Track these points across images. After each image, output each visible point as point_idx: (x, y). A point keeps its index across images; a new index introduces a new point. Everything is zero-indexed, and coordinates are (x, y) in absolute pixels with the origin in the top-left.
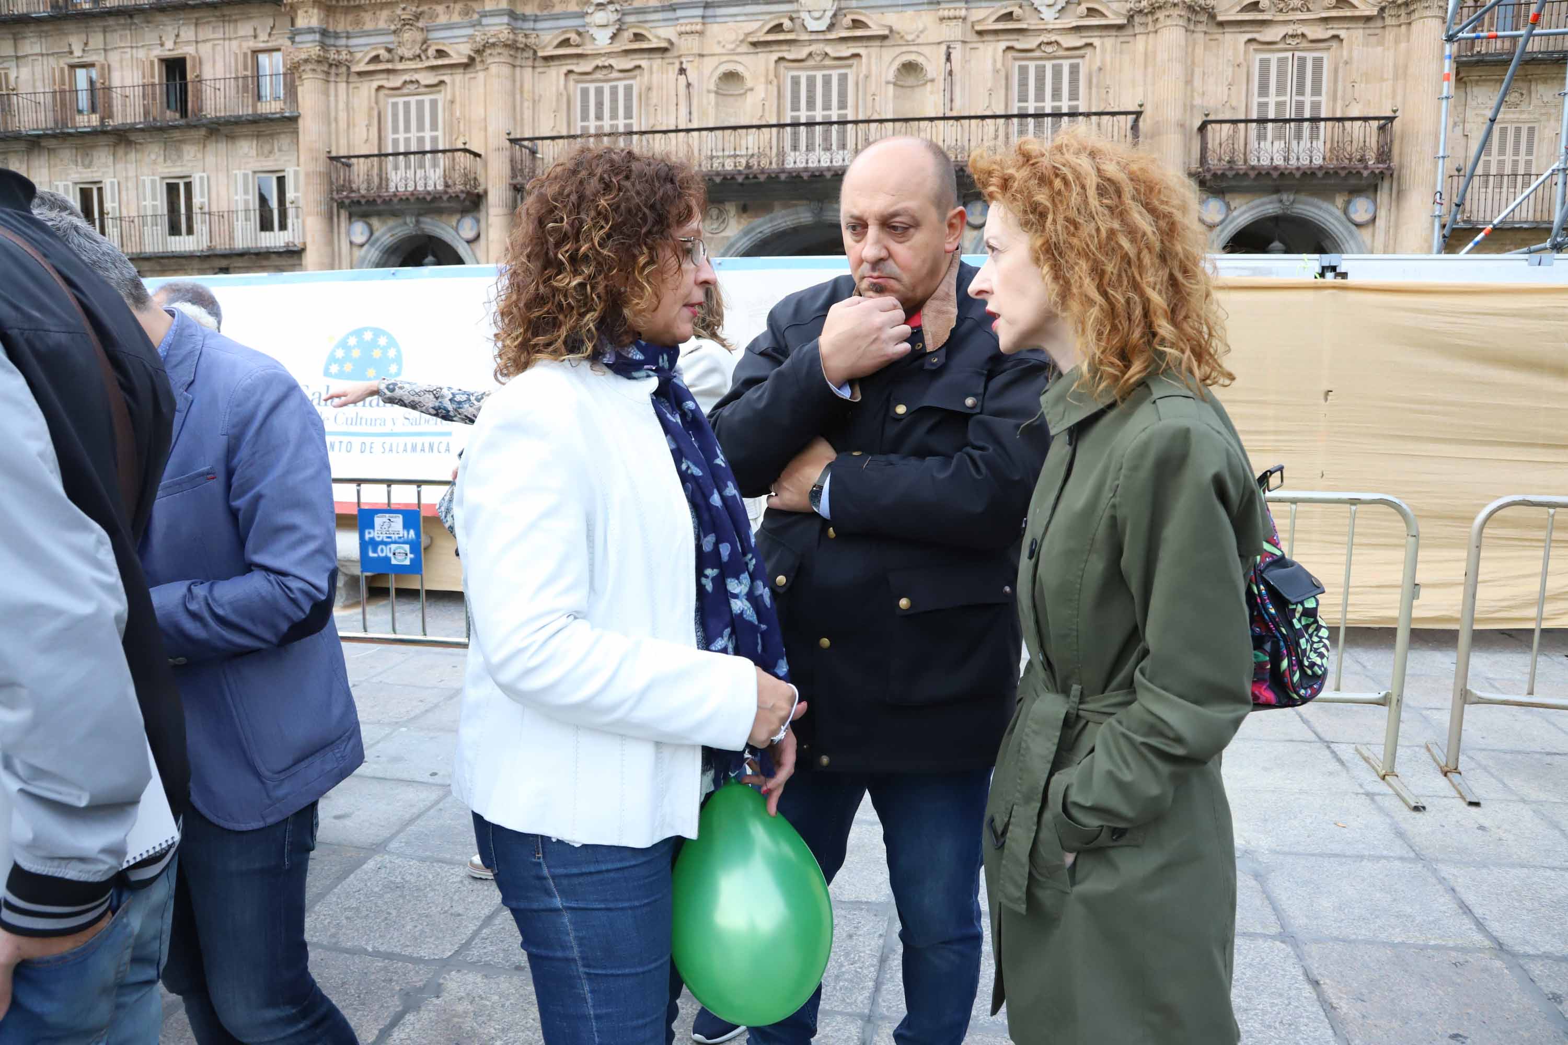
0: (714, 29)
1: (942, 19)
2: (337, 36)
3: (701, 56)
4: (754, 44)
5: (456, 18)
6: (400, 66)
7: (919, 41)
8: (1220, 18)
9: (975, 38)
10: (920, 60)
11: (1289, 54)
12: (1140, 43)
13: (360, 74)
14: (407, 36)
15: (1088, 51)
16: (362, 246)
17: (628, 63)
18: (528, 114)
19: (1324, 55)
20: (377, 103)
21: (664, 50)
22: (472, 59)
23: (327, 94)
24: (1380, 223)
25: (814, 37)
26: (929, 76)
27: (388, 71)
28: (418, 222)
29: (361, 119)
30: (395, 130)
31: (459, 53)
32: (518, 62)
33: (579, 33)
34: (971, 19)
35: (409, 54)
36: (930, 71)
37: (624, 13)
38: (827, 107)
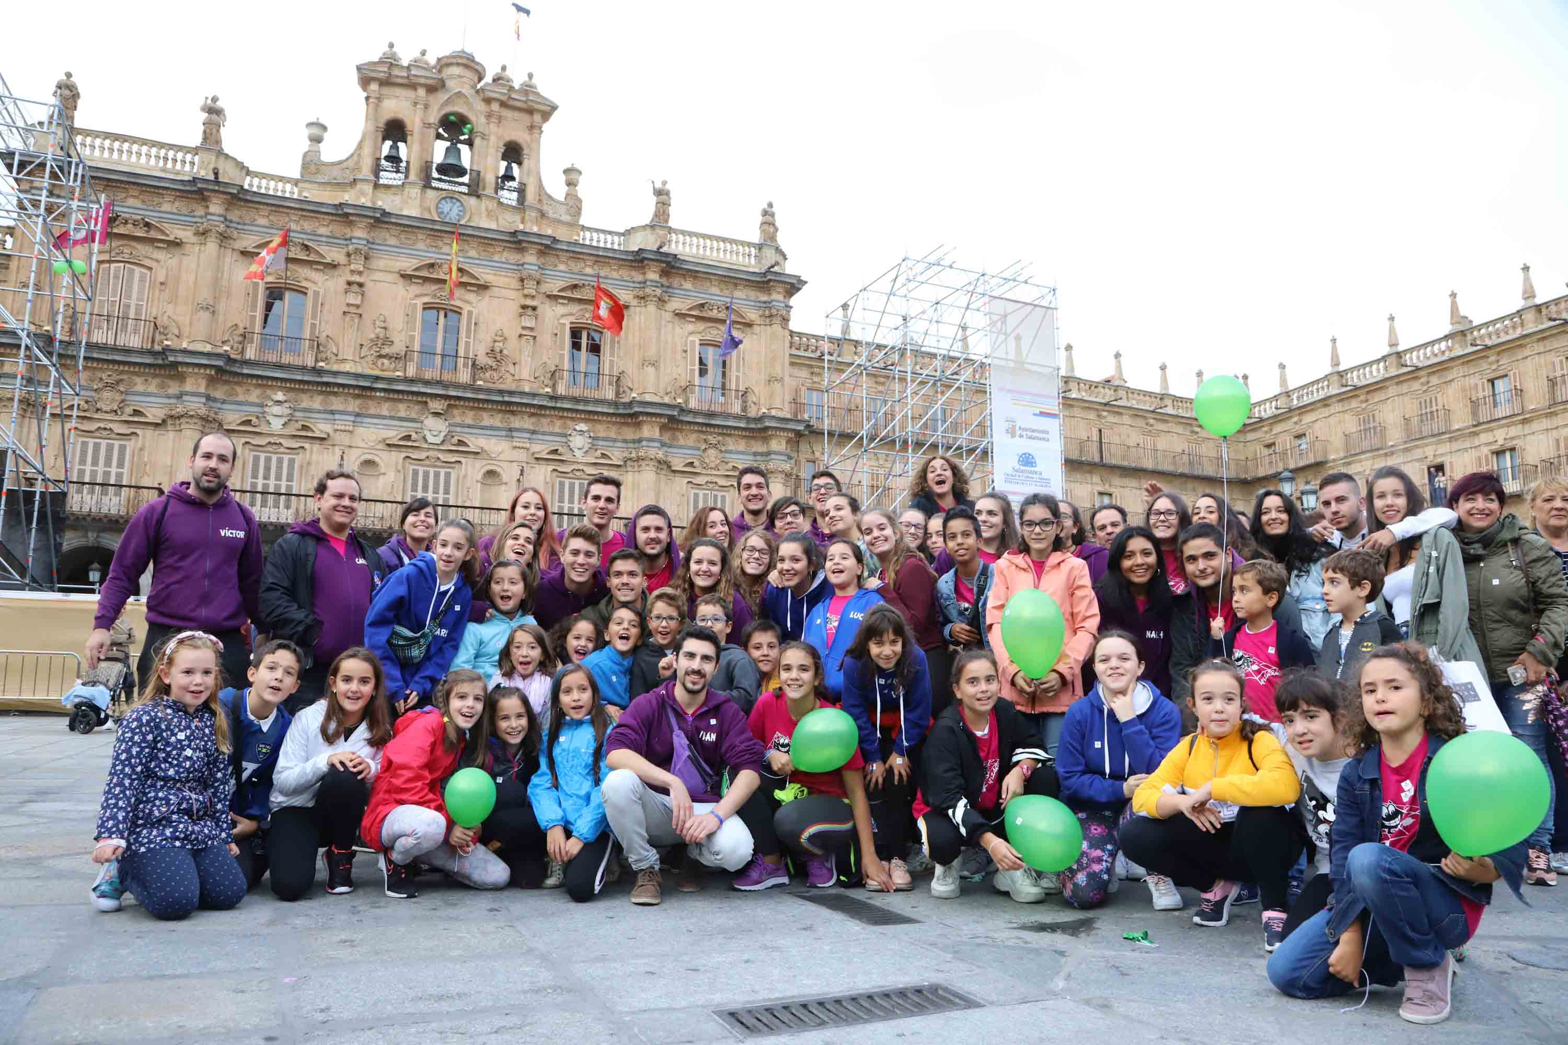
0: (360, 430)
1: (515, 447)
2: (41, 384)
3: (353, 447)
4: (389, 445)
5: (152, 389)
6: (96, 416)
7: (501, 457)
8: (674, 468)
9: (533, 461)
10: (499, 470)
11: (709, 492)
13: (52, 416)
14: (106, 394)
17: (294, 444)
20: (69, 439)
21: (323, 439)
22: (164, 421)
23: (21, 426)
25: (432, 447)
26: (505, 480)
27: (84, 418)
28: (98, 537)
29: (50, 449)
30: (83, 461)
31: (154, 416)
32: (206, 430)
33: (257, 418)
34: (532, 450)
35: (108, 409)
36: (505, 478)
37: (295, 410)
38: (436, 491)
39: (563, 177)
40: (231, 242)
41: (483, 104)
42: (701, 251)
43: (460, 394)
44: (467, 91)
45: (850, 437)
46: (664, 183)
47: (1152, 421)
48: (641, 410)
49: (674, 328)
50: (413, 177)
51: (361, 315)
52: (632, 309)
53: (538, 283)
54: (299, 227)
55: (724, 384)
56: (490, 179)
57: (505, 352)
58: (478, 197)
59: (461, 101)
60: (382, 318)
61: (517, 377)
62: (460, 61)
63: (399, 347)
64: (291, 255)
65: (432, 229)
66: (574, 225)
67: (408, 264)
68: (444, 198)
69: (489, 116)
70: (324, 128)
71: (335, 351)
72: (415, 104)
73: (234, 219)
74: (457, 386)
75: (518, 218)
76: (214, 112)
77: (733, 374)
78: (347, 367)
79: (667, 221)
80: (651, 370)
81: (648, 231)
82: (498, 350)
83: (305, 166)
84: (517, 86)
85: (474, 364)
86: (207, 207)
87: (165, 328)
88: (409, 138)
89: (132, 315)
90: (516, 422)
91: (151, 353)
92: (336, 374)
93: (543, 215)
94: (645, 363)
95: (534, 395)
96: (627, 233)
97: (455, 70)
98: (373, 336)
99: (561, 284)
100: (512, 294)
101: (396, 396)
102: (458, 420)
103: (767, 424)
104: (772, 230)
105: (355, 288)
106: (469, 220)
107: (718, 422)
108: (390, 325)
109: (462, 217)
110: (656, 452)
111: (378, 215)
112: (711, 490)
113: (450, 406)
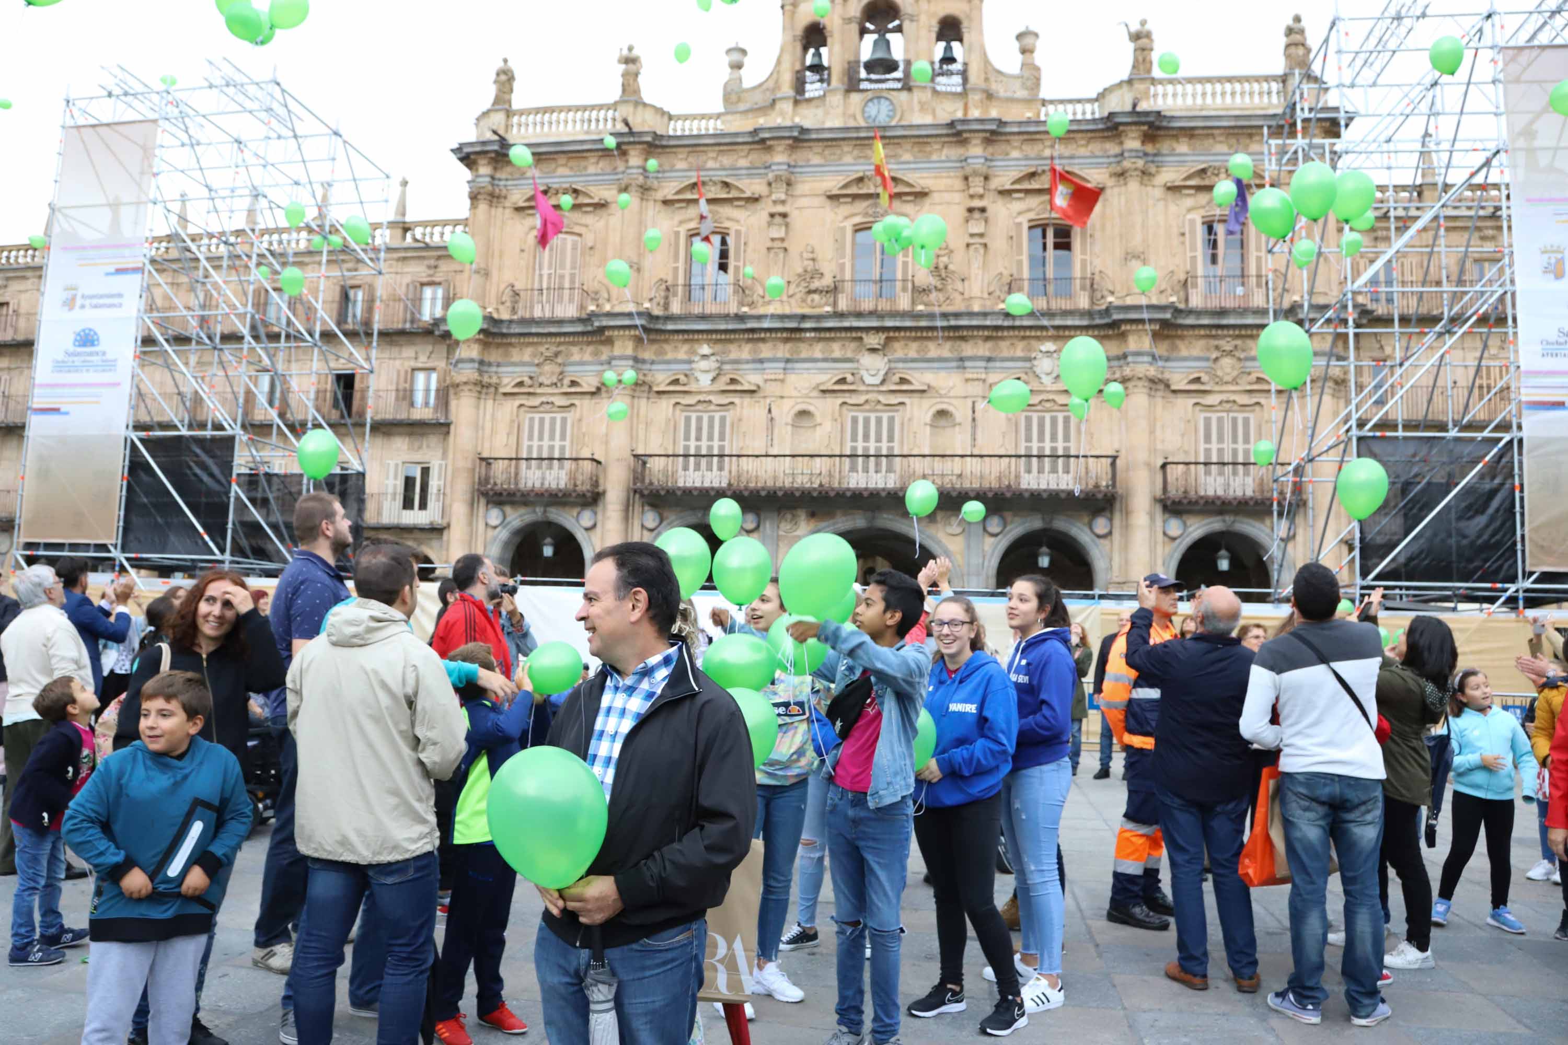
0: (792, 378)
1: (967, 380)
2: (490, 364)
3: (782, 397)
4: (824, 391)
5: (587, 357)
6: (539, 391)
7: (951, 394)
8: (1174, 387)
10: (951, 408)
11: (1225, 414)
13: (505, 394)
14: (547, 368)
16: (495, 527)
17: (724, 400)
18: (642, 437)
19: (1251, 416)
20: (517, 416)
21: (753, 392)
22: (597, 389)
23: (478, 407)
24: (1300, 538)
25: (870, 388)
26: (958, 420)
27: (529, 394)
28: (545, 511)
29: (502, 428)
30: (531, 438)
31: (589, 385)
32: (636, 394)
33: (686, 375)
34: (990, 381)
35: (547, 382)
36: (957, 417)
37: (723, 363)
38: (879, 440)
39: (1016, 45)
40: (653, 193)
42: (1199, 100)
43: (899, 324)
45: (1436, 320)
46: (1143, 23)
48: (1123, 316)
49: (1166, 207)
50: (835, 83)
51: (786, 249)
52: (1106, 191)
53: (986, 178)
54: (717, 164)
55: (1243, 269)
57: (951, 267)
58: (912, 90)
60: (809, 249)
61: (966, 296)
63: (827, 281)
64: (711, 196)
65: (858, 138)
66: (1032, 100)
67: (833, 183)
68: (871, 100)
70: (744, 52)
71: (761, 293)
73: (653, 168)
74: (894, 314)
75: (958, 105)
78: (771, 310)
79: (1149, 71)
80: (1135, 264)
81: (1125, 88)
82: (941, 266)
83: (727, 97)
85: (914, 287)
86: (627, 161)
87: (596, 293)
88: (829, 40)
89: (567, 285)
90: (968, 349)
91: (580, 320)
92: (759, 318)
93: (990, 96)
94: (1129, 256)
95: (985, 315)
96: (1100, 97)
98: (800, 270)
99: (1016, 174)
100: (957, 197)
101: (828, 335)
102: (900, 354)
104: (1301, 51)
105: (778, 219)
106: (900, 120)
107: (1231, 321)
108: (819, 255)
109: (892, 118)
110: (1144, 368)
111: (796, 134)
112: (1228, 411)
113: (888, 339)
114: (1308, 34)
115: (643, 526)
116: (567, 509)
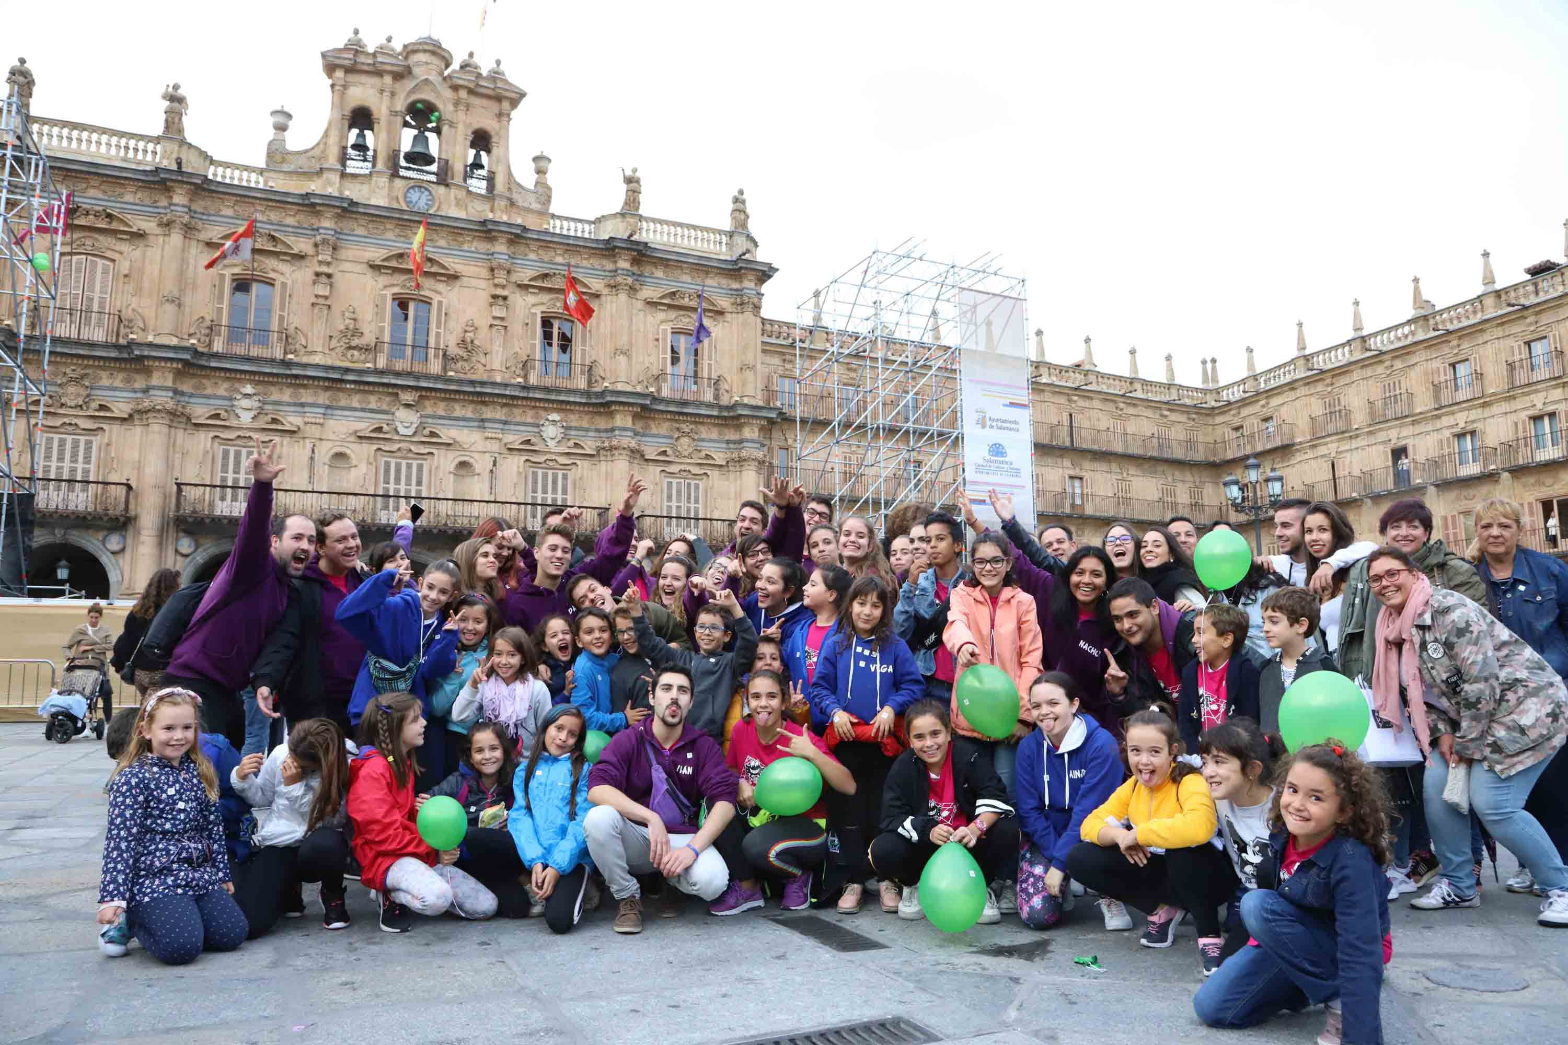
0: (331, 423)
1: (487, 438)
3: (324, 439)
4: (360, 437)
5: (118, 383)
6: (61, 411)
7: (474, 448)
8: (647, 457)
9: (507, 452)
10: (471, 461)
11: (682, 480)
12: (603, 466)
14: (71, 389)
15: (574, 467)
18: (177, 463)
19: (700, 483)
21: (293, 432)
22: (131, 416)
25: (403, 438)
26: (477, 471)
27: (48, 413)
30: (48, 457)
31: (121, 411)
32: (175, 425)
33: (226, 411)
34: (505, 440)
35: (73, 404)
36: (478, 467)
37: (265, 403)
38: (408, 483)
39: (533, 166)
40: (196, 233)
41: (450, 91)
42: (672, 239)
43: (431, 385)
44: (434, 77)
45: (824, 424)
46: (635, 170)
47: (1122, 405)
48: (613, 399)
49: (645, 316)
50: (380, 166)
51: (329, 307)
52: (603, 298)
53: (509, 272)
54: (264, 217)
55: (696, 372)
56: (458, 168)
57: (476, 342)
58: (447, 185)
59: (427, 88)
60: (351, 309)
61: (488, 368)
62: (426, 47)
63: (369, 338)
64: (258, 246)
65: (400, 219)
66: (544, 213)
67: (377, 254)
68: (413, 187)
69: (457, 103)
70: (289, 116)
71: (304, 343)
72: (382, 91)
73: (199, 210)
74: (428, 377)
75: (487, 206)
76: (175, 100)
77: (705, 363)
78: (317, 359)
79: (637, 209)
80: (622, 359)
81: (619, 220)
82: (469, 340)
83: (270, 155)
84: (485, 73)
85: (445, 355)
86: (171, 197)
87: (130, 321)
88: (376, 126)
89: (95, 308)
90: (488, 413)
91: (117, 346)
92: (305, 366)
93: (512, 203)
94: (617, 352)
95: (506, 386)
96: (598, 221)
97: (421, 57)
98: (342, 327)
99: (531, 273)
100: (483, 284)
101: (366, 388)
102: (429, 411)
103: (740, 412)
104: (742, 217)
105: (324, 279)
106: (438, 209)
107: (690, 410)
108: (359, 316)
109: (430, 207)
110: (628, 441)
111: (346, 205)
112: (685, 478)
113: (421, 397)
114: (747, 204)
115: (176, 551)
116: (90, 532)
